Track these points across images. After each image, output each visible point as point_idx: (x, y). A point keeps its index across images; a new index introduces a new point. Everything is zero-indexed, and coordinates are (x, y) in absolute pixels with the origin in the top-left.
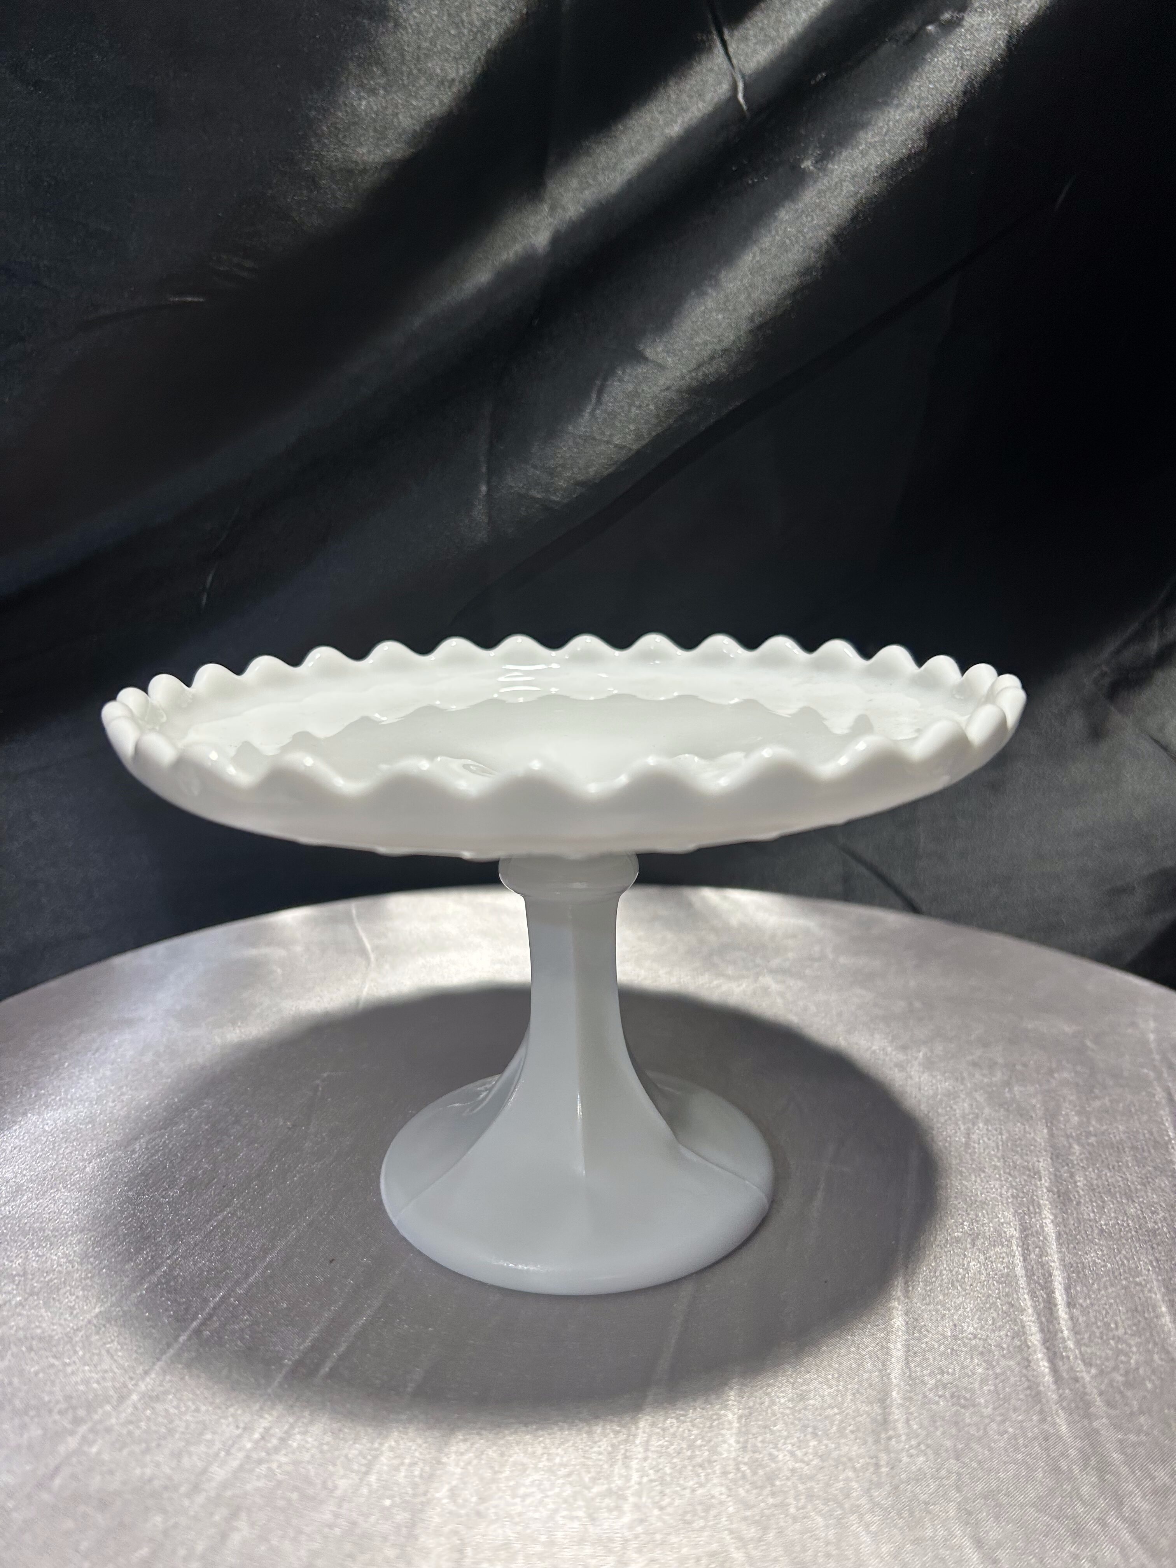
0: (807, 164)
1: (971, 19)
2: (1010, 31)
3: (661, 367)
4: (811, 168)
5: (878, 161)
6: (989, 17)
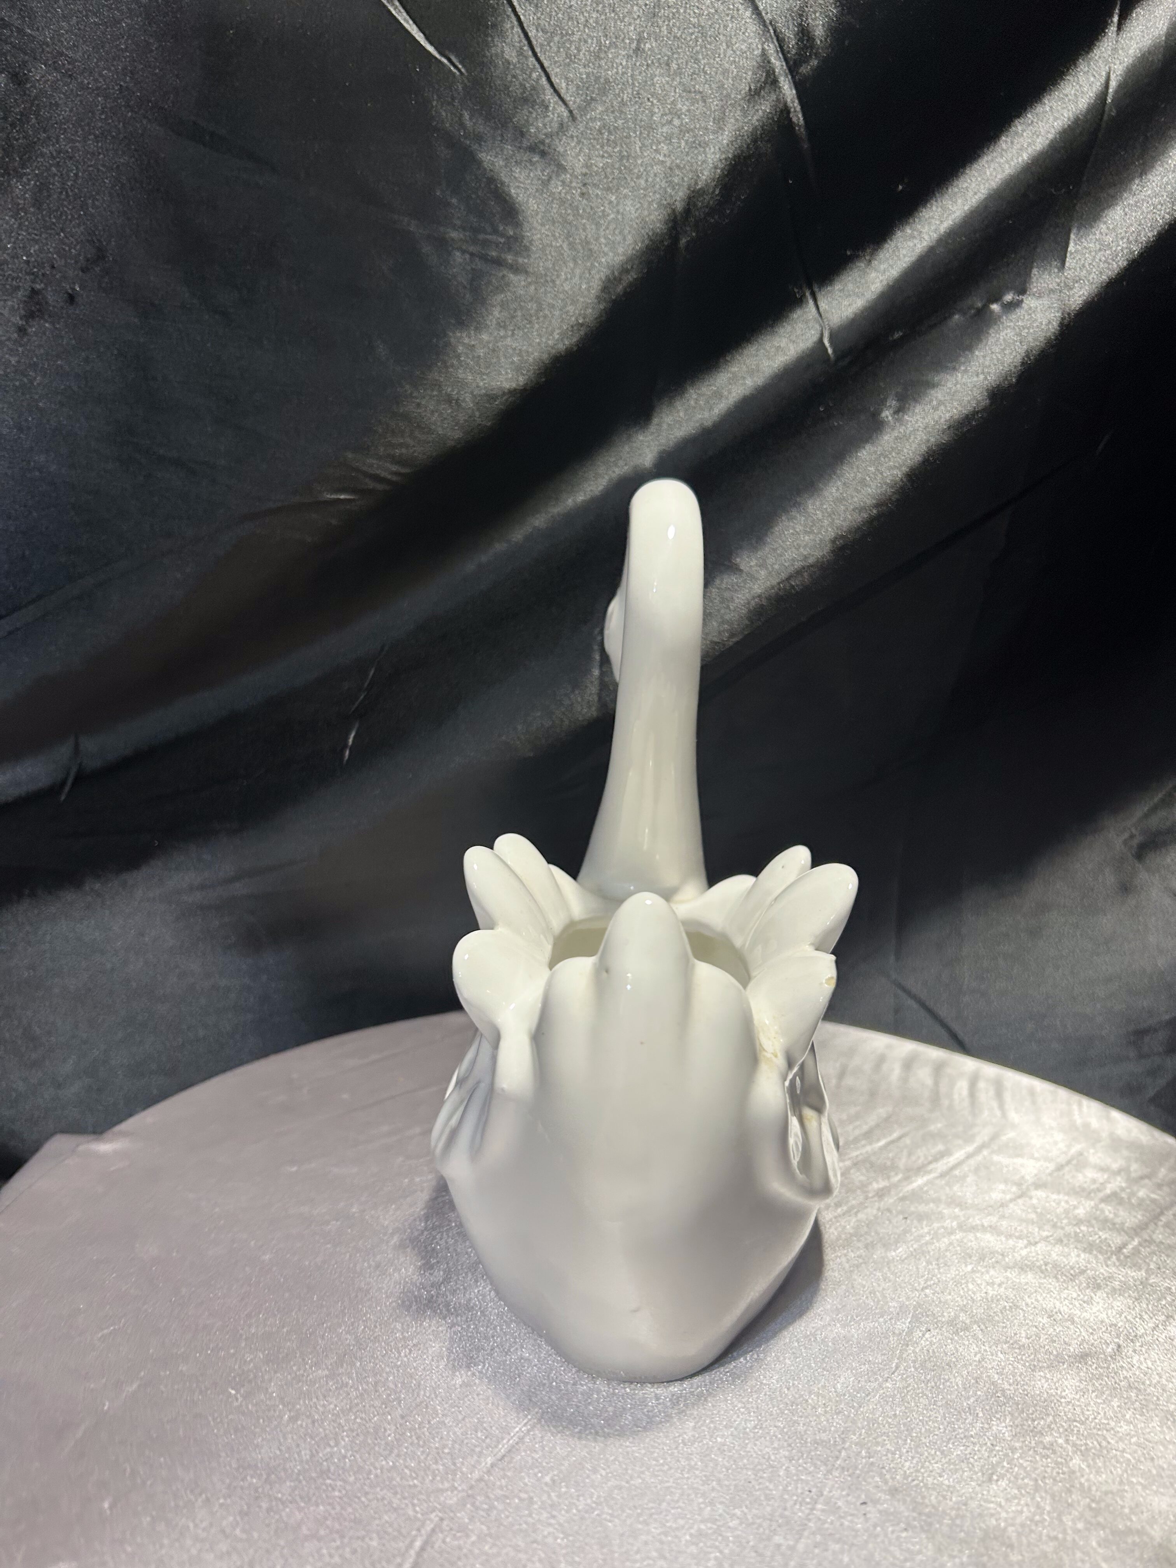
0: (886, 414)
1: (1029, 302)
2: (1063, 314)
3: (753, 578)
4: (890, 418)
5: (948, 416)
6: (1045, 301)
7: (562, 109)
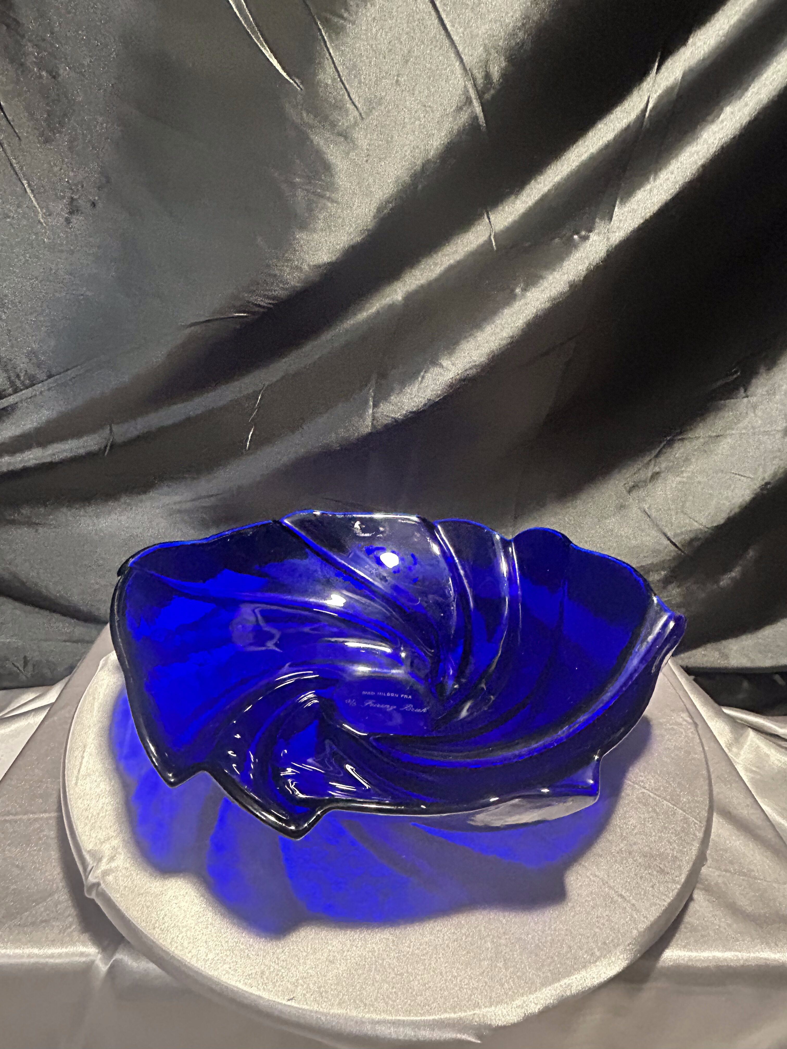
0: (518, 290)
1: (593, 237)
2: (608, 247)
3: (448, 370)
4: (519, 293)
5: (548, 295)
6: (601, 238)
7: (356, 113)
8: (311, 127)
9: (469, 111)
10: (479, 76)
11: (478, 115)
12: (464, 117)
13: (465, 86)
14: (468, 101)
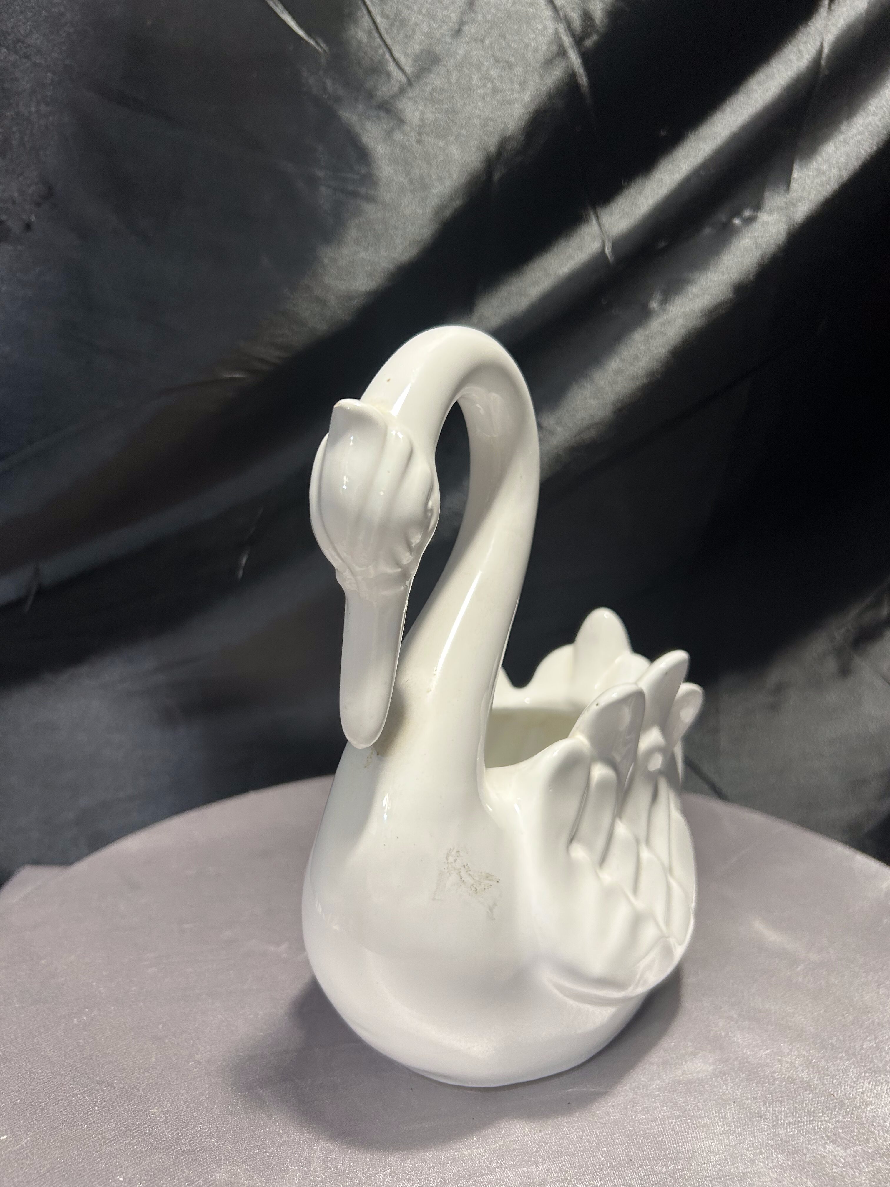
0: (654, 305)
1: (764, 217)
2: (789, 226)
4: (656, 308)
5: (701, 306)
6: (775, 217)
7: (401, 76)
8: (338, 99)
9: (563, 64)
10: (575, 17)
11: (577, 69)
12: (557, 73)
13: (557, 33)
14: (562, 53)
